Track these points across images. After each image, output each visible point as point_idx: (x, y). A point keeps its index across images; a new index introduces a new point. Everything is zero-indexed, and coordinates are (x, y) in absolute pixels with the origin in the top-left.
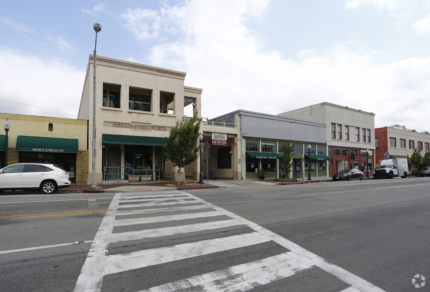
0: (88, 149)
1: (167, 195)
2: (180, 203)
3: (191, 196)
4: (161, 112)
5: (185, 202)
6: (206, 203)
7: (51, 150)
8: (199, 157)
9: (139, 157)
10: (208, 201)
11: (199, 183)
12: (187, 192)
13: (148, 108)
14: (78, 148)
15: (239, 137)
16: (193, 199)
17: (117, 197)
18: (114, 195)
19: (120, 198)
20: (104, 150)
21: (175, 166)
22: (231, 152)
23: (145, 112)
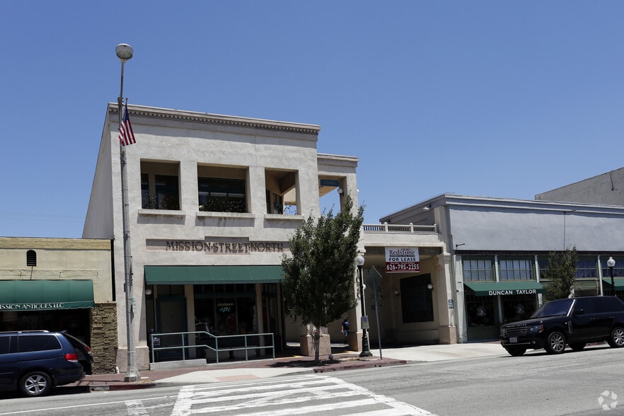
0: (114, 299)
1: (292, 385)
2: (317, 398)
3: (341, 383)
4: (269, 211)
5: (328, 396)
6: (372, 394)
7: (36, 307)
8: (359, 302)
9: (227, 309)
10: (377, 392)
11: (361, 356)
12: (334, 376)
13: (241, 205)
14: (93, 299)
15: (445, 253)
16: (347, 390)
17: (185, 394)
18: (178, 391)
19: (192, 395)
20: (148, 299)
21: (306, 323)
22: (430, 287)
23: (235, 215)
